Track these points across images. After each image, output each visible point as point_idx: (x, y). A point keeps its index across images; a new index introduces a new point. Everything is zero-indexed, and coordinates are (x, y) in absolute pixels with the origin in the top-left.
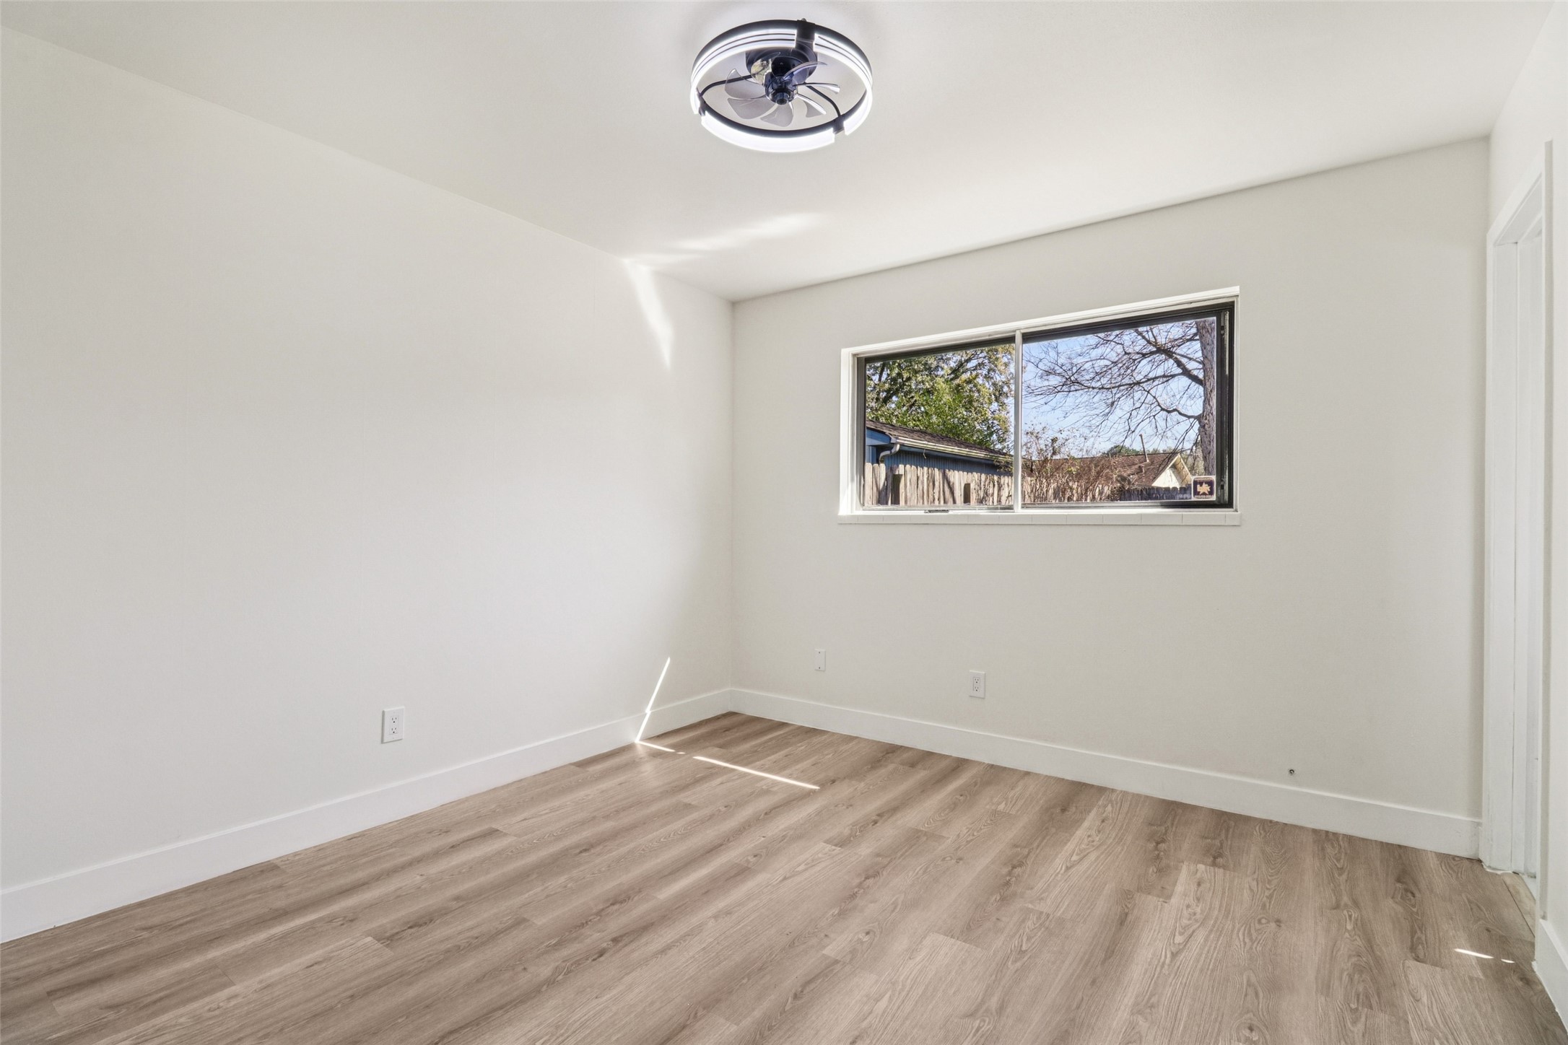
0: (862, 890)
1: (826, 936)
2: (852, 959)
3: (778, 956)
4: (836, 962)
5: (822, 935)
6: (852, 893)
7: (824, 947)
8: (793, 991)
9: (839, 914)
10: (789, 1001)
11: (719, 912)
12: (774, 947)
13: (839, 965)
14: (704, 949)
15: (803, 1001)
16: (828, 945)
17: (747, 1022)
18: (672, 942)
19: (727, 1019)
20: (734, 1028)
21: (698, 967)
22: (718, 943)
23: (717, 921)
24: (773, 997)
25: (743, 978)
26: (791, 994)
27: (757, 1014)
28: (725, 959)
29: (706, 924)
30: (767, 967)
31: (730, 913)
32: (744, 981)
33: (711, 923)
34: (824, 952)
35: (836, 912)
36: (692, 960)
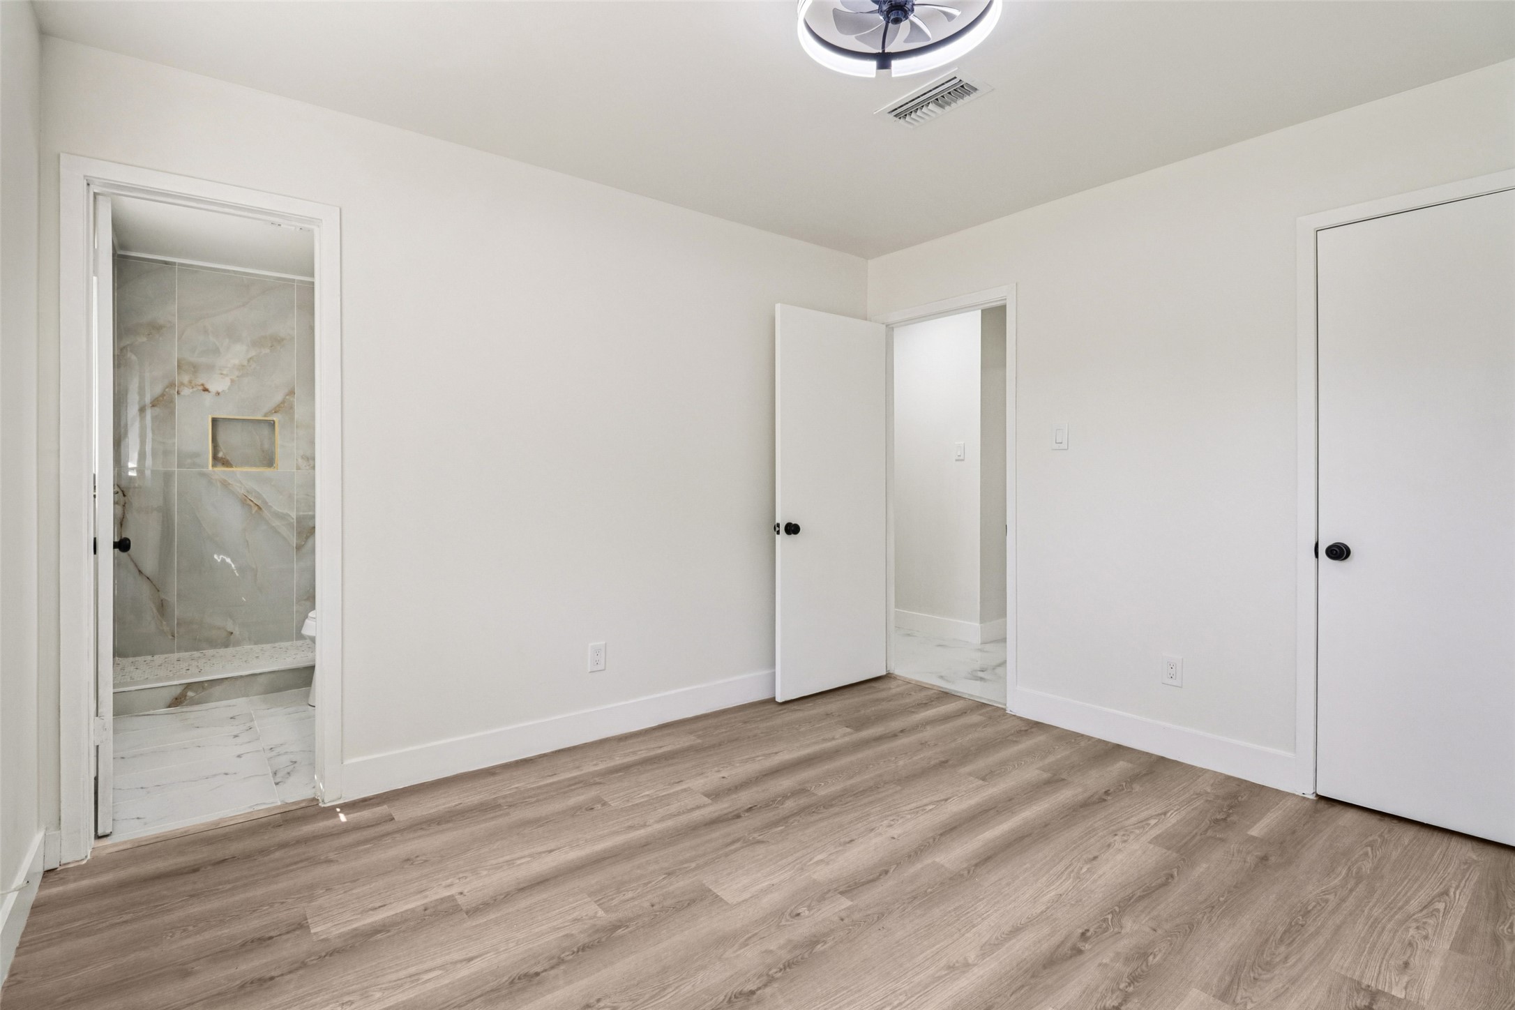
0: (771, 973)
1: (842, 920)
2: (827, 893)
3: (897, 906)
4: (842, 893)
5: (846, 921)
6: (788, 970)
7: (848, 908)
8: (887, 877)
9: (817, 943)
10: (892, 870)
11: (964, 972)
12: (899, 917)
13: (841, 890)
14: (974, 926)
15: (884, 868)
16: (844, 909)
17: (928, 861)
18: (1010, 939)
19: (943, 866)
20: (937, 860)
21: (975, 909)
22: (959, 930)
23: (965, 958)
24: (906, 875)
25: (931, 893)
26: (889, 874)
27: (919, 866)
28: (950, 912)
29: (977, 956)
30: (908, 899)
31: (949, 967)
32: (930, 890)
33: (972, 957)
34: (852, 903)
35: (819, 946)
36: (983, 917)
